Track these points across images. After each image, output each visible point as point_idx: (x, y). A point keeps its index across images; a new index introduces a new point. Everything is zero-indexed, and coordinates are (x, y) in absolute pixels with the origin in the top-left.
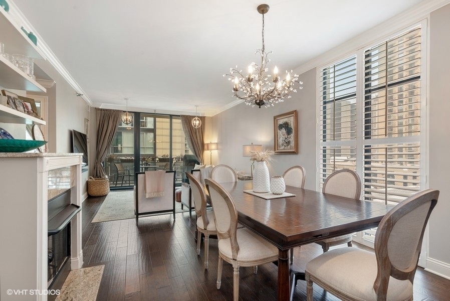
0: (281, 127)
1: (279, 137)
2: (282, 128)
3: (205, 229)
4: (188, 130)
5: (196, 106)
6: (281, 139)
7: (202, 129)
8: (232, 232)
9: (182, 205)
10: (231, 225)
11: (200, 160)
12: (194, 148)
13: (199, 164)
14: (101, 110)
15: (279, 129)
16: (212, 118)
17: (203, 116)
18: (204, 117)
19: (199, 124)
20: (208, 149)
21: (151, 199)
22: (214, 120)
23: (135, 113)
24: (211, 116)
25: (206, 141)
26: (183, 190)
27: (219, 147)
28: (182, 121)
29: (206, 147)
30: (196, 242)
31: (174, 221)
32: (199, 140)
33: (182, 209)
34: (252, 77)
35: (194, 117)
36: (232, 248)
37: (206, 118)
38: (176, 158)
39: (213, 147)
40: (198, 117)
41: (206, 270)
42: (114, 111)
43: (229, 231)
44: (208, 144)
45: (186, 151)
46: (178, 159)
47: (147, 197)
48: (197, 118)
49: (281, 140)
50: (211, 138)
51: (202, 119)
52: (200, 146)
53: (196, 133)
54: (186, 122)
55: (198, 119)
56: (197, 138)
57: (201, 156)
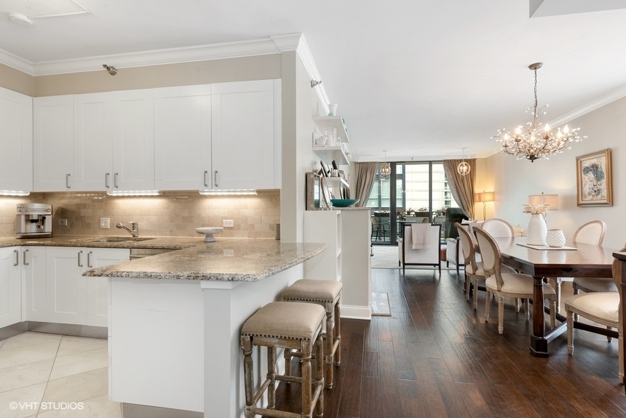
0: (587, 170)
1: (584, 184)
2: (588, 172)
3: (474, 274)
4: (453, 178)
5: (463, 148)
6: (587, 186)
7: (471, 176)
8: (497, 268)
9: (448, 262)
10: (495, 262)
11: (468, 215)
12: (460, 200)
13: (467, 219)
14: (360, 163)
15: (585, 174)
16: (485, 160)
17: (473, 158)
18: (474, 160)
19: (467, 170)
20: (480, 201)
21: (417, 250)
22: (489, 162)
23: (391, 163)
24: (485, 157)
25: (477, 190)
26: (450, 246)
27: (497, 197)
28: (444, 167)
29: (477, 198)
30: (465, 292)
31: (440, 276)
32: (467, 189)
33: (448, 266)
34: (519, 138)
35: (461, 161)
36: (497, 282)
37: (476, 161)
38: (436, 212)
39: (488, 197)
40: (466, 160)
41: (475, 310)
42: (371, 163)
43: (494, 268)
44: (479, 194)
45: (446, 202)
46: (439, 213)
47: (413, 248)
48: (464, 163)
49: (587, 188)
50: (484, 186)
51: (471, 162)
52: (469, 197)
53: (463, 181)
54: (450, 168)
55: (466, 164)
56: (464, 186)
57: (471, 210)
